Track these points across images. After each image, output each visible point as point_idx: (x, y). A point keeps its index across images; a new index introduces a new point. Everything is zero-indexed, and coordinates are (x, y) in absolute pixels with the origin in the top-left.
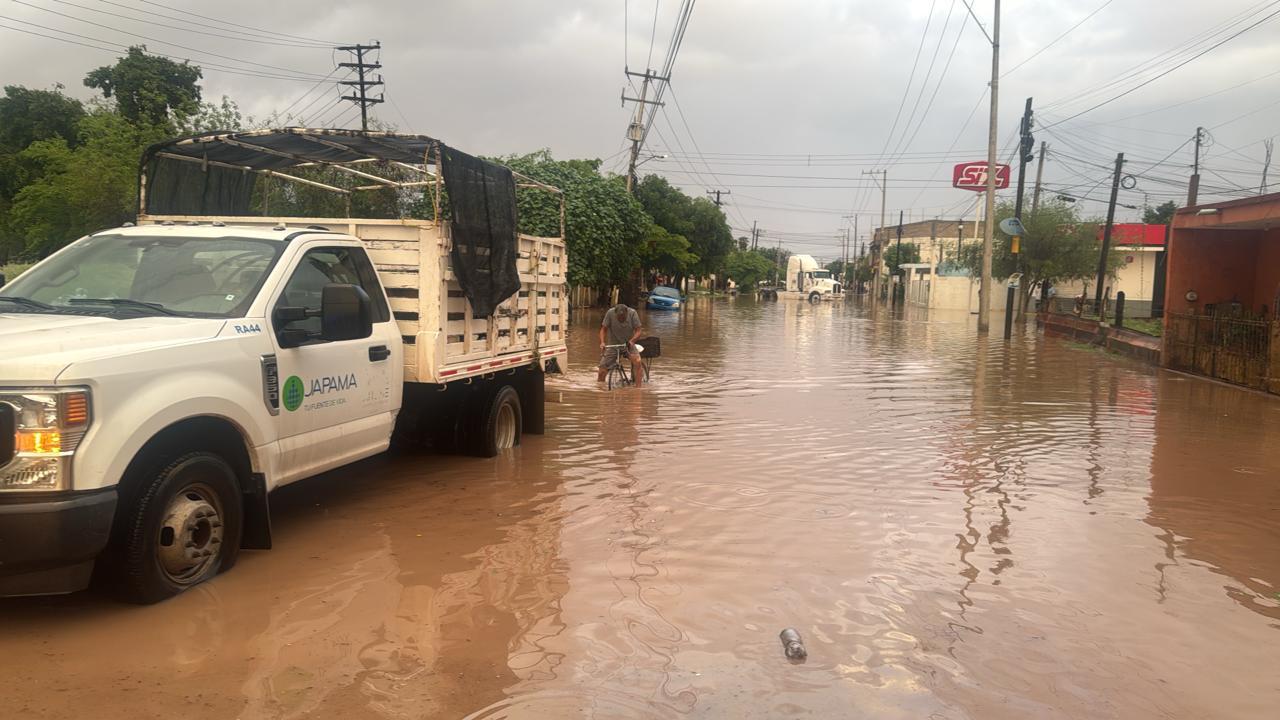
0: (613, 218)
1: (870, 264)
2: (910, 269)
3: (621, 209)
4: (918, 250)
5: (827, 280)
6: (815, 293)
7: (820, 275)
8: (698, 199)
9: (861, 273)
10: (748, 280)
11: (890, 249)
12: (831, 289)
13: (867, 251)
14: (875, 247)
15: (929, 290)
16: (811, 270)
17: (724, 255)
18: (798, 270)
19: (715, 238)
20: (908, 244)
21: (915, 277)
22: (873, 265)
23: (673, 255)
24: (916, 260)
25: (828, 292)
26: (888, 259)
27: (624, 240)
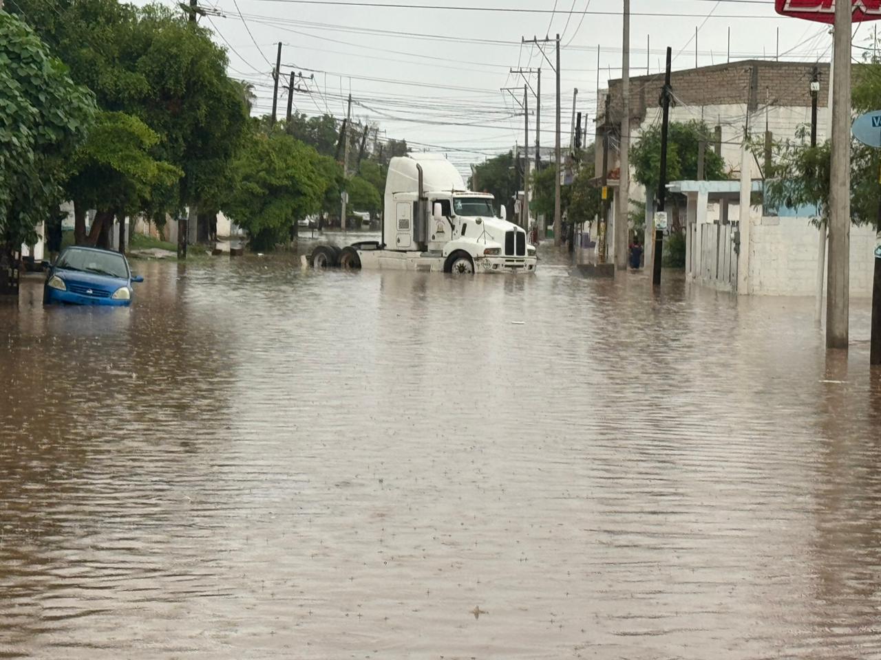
0: (13, 98)
1: (599, 173)
2: (694, 194)
3: (29, 76)
4: (718, 143)
5: (491, 222)
6: (459, 254)
7: (469, 207)
8: (149, 10)
9: (576, 195)
10: (276, 214)
11: (645, 140)
12: (500, 244)
13: (590, 139)
14: (609, 128)
15: (737, 250)
16: (448, 195)
17: (227, 156)
18: (415, 195)
19: (203, 110)
20: (692, 125)
21: (707, 214)
22: (607, 175)
23: (115, 164)
24: (713, 170)
25: (496, 251)
26: (643, 163)
27: (35, 148)
